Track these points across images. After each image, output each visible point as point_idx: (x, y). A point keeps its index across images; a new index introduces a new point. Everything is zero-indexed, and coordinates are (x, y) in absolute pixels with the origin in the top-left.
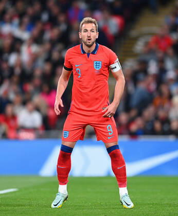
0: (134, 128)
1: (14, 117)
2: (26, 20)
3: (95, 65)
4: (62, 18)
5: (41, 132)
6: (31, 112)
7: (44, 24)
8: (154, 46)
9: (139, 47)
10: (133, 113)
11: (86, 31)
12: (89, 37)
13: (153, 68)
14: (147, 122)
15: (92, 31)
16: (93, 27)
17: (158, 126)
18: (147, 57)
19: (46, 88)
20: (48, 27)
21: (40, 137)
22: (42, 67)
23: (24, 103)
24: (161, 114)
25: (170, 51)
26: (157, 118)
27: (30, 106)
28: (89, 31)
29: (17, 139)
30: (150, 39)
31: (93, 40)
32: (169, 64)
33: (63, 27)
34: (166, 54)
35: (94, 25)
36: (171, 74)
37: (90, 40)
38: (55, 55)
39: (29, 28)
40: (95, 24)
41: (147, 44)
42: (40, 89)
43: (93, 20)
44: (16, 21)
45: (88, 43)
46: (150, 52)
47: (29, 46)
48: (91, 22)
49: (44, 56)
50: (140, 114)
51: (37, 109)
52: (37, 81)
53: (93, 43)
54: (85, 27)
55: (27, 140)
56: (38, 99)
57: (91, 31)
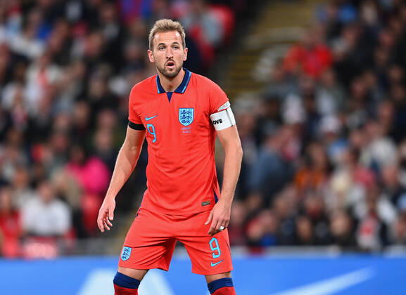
0: (256, 230)
1: (14, 214)
2: (36, 17)
3: (181, 115)
4: (108, 13)
5: (69, 242)
6: (47, 202)
7: (72, 25)
8: (295, 67)
9: (265, 68)
10: (254, 202)
11: (163, 46)
12: (170, 59)
13: (294, 111)
14: (282, 219)
15: (175, 46)
16: (176, 38)
17: (304, 227)
18: (281, 89)
19: (78, 154)
20: (79, 31)
21: (67, 253)
22: (70, 112)
23: (34, 184)
24: (311, 203)
25: (328, 76)
26: (301, 211)
27: (45, 190)
28: (169, 48)
29: (20, 257)
30: (286, 52)
31: (178, 64)
32: (326, 103)
33: (111, 31)
34: (319, 82)
35: (177, 34)
36: (330, 123)
37: (171, 64)
38: (96, 88)
39: (42, 34)
40: (180, 33)
41: (280, 62)
42: (65, 157)
43: (176, 24)
44: (16, 20)
45: (169, 72)
46: (287, 77)
47: (43, 71)
48: (172, 29)
49: (72, 89)
50: (267, 204)
51: (61, 196)
52: (59, 140)
53: (179, 71)
54: (160, 39)
55: (41, 260)
56: (62, 177)
57: (172, 46)
